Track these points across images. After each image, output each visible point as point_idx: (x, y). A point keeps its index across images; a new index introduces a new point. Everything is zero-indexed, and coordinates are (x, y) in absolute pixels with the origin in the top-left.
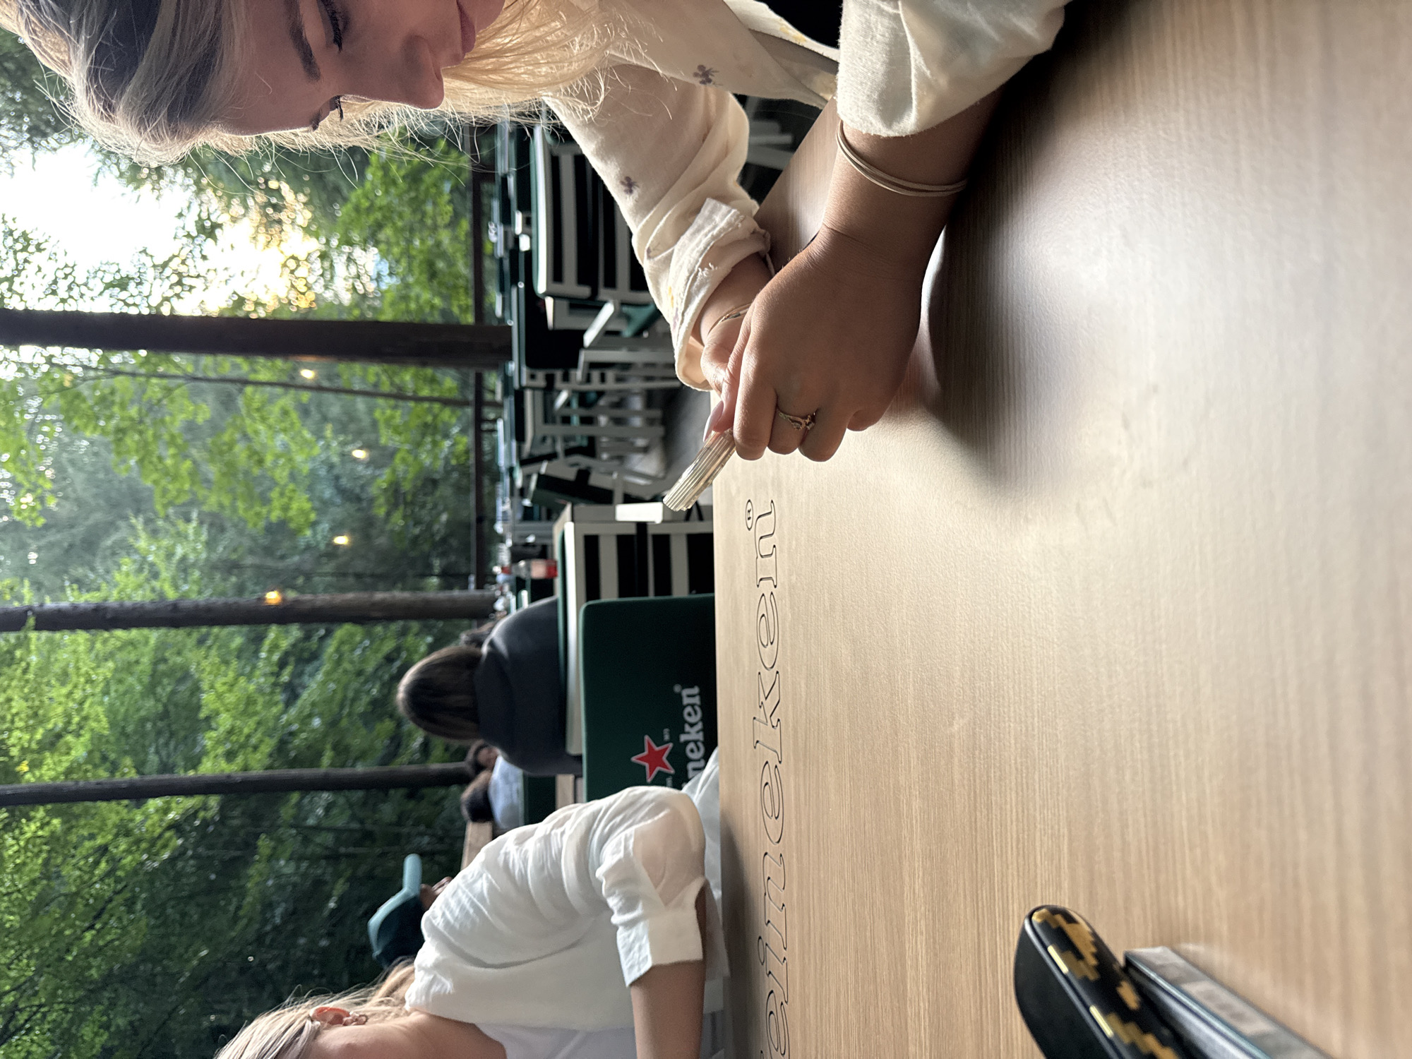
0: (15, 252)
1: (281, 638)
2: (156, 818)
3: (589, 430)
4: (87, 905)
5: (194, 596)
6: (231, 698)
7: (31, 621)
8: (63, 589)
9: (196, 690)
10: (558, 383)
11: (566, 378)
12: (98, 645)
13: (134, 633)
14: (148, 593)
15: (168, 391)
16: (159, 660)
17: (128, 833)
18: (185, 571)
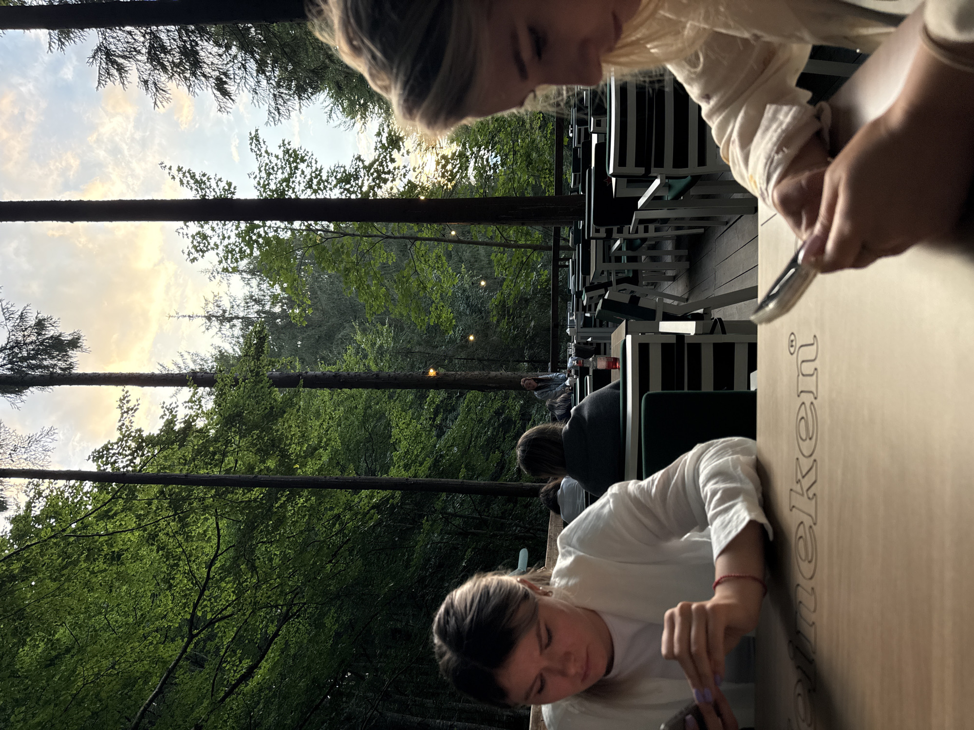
0: (290, 164)
1: (436, 396)
2: (366, 501)
3: (634, 266)
4: (328, 548)
5: (386, 370)
6: (407, 432)
7: (302, 382)
8: (316, 362)
9: (388, 425)
10: (615, 235)
11: (620, 231)
12: (335, 397)
13: (354, 390)
14: (362, 366)
15: (373, 245)
16: (368, 407)
17: (350, 509)
18: (382, 354)
